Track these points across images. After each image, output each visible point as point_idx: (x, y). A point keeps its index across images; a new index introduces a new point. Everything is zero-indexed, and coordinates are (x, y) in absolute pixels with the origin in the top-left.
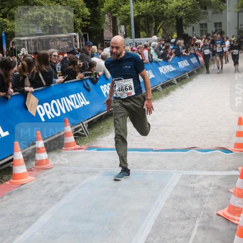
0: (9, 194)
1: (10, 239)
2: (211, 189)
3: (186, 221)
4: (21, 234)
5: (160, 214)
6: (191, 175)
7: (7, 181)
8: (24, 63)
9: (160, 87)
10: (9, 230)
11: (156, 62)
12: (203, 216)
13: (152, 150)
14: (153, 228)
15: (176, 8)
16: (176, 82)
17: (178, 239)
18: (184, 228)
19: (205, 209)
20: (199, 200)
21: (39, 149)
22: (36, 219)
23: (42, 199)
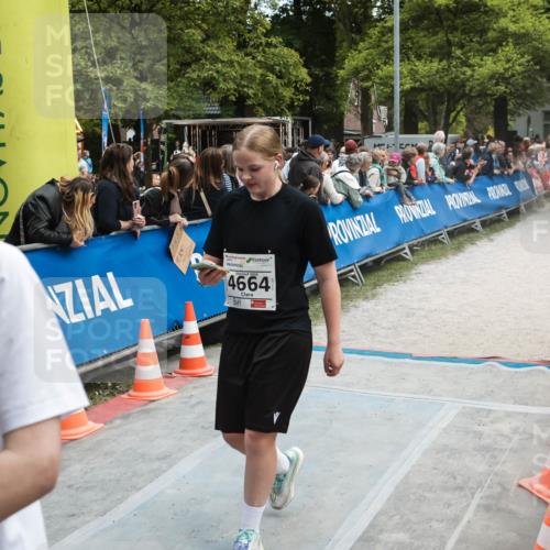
0: (125, 417)
1: (119, 497)
2: (516, 438)
3: (457, 493)
4: (140, 489)
5: (407, 477)
6: (481, 409)
7: (123, 393)
8: (173, 169)
9: (445, 235)
10: (118, 481)
11: (442, 184)
12: (489, 487)
13: (410, 356)
14: (389, 499)
15: (492, 77)
16: (479, 228)
17: (435, 525)
18: (449, 505)
19: (496, 474)
20: (488, 456)
21: (188, 337)
22: (170, 466)
23: (184, 431)
